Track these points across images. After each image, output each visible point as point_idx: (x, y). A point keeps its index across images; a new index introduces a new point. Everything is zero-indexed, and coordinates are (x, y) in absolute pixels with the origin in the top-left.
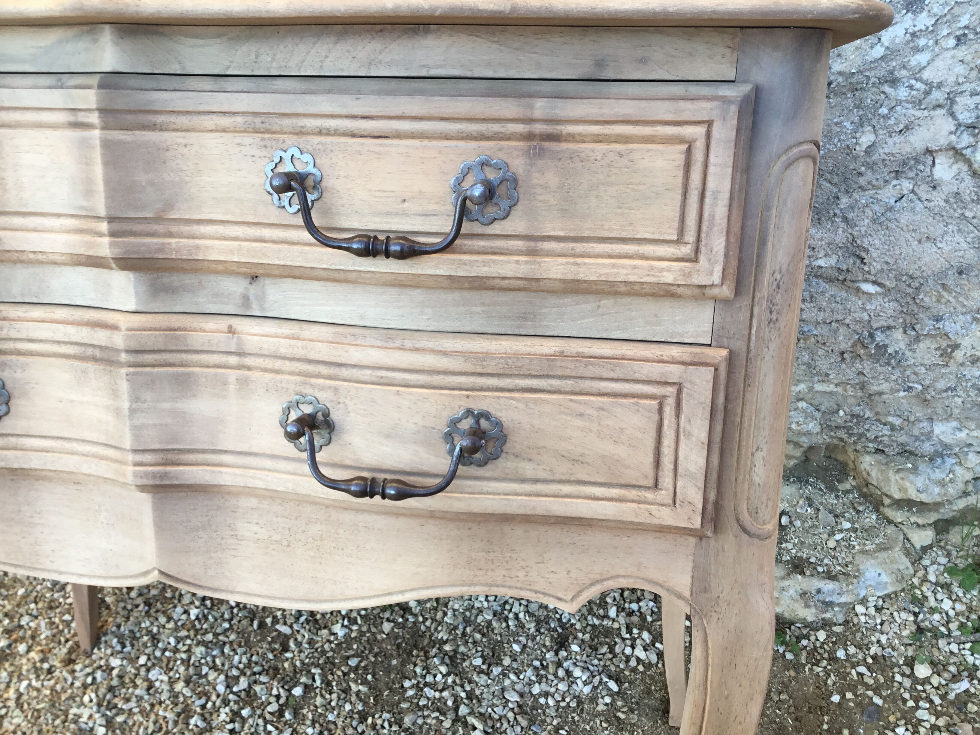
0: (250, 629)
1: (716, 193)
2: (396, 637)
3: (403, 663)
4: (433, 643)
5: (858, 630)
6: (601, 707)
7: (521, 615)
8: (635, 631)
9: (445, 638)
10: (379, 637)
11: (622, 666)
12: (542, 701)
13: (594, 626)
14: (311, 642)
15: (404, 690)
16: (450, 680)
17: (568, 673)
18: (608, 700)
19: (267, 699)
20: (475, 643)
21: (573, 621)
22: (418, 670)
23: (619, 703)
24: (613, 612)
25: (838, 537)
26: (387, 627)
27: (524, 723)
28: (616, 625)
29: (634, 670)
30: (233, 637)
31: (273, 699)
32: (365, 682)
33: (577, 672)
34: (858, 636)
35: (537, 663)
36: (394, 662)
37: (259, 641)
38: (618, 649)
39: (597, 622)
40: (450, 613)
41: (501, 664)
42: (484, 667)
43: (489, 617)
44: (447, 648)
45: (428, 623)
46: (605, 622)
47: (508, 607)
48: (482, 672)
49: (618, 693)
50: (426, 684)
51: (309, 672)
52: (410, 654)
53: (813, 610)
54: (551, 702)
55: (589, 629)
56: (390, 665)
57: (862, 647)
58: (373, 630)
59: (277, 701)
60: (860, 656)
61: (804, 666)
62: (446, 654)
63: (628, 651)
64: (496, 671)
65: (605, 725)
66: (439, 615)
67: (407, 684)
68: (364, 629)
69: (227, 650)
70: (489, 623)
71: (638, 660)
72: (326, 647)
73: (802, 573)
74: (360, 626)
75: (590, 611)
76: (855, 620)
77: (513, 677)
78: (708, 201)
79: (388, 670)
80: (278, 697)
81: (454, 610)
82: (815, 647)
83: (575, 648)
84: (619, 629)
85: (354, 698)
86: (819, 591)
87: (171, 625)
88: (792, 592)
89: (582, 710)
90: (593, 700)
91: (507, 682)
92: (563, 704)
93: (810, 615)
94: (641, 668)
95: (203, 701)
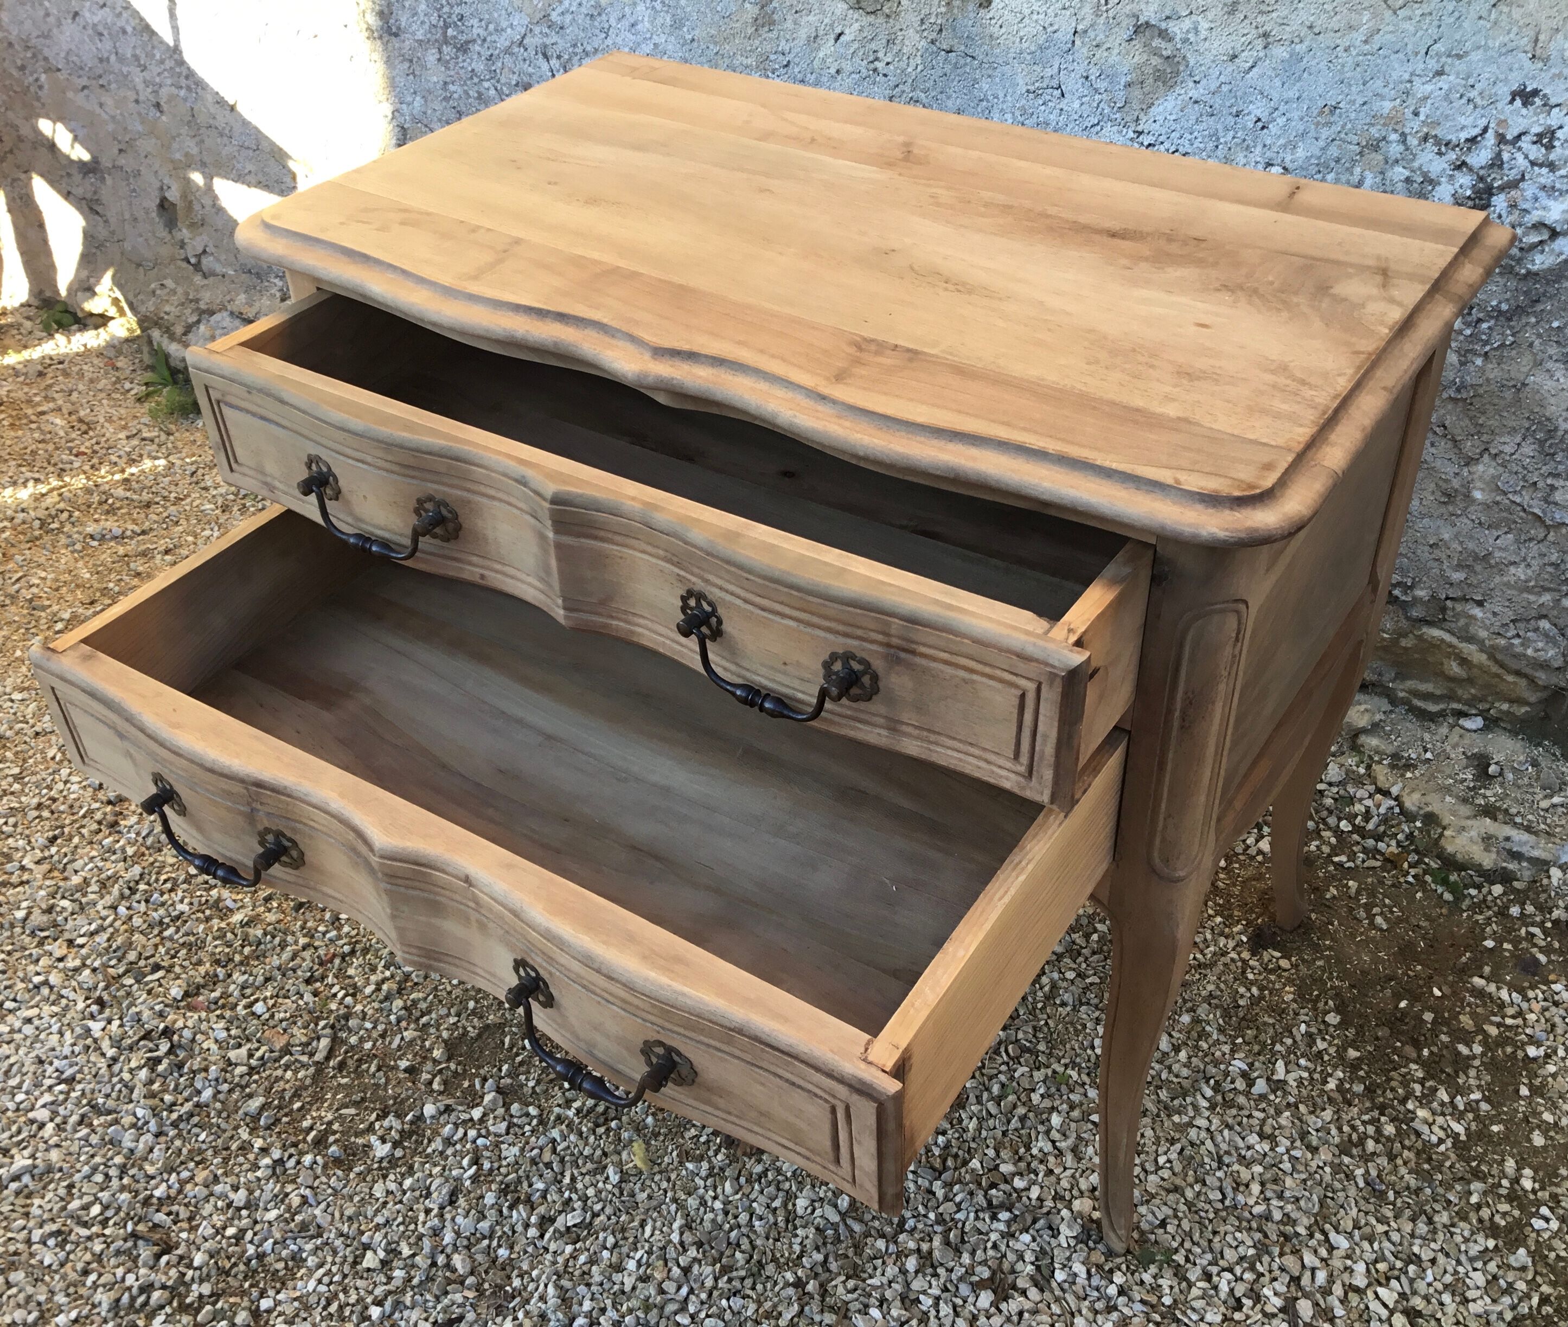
5: (1544, 891)
25: (1556, 800)
34: (1543, 897)
53: (1494, 857)
57: (1544, 909)
60: (1538, 919)
61: (1463, 910)
76: (1545, 881)
82: (1485, 900)
86: (1508, 839)
88: (1473, 833)
93: (1488, 860)
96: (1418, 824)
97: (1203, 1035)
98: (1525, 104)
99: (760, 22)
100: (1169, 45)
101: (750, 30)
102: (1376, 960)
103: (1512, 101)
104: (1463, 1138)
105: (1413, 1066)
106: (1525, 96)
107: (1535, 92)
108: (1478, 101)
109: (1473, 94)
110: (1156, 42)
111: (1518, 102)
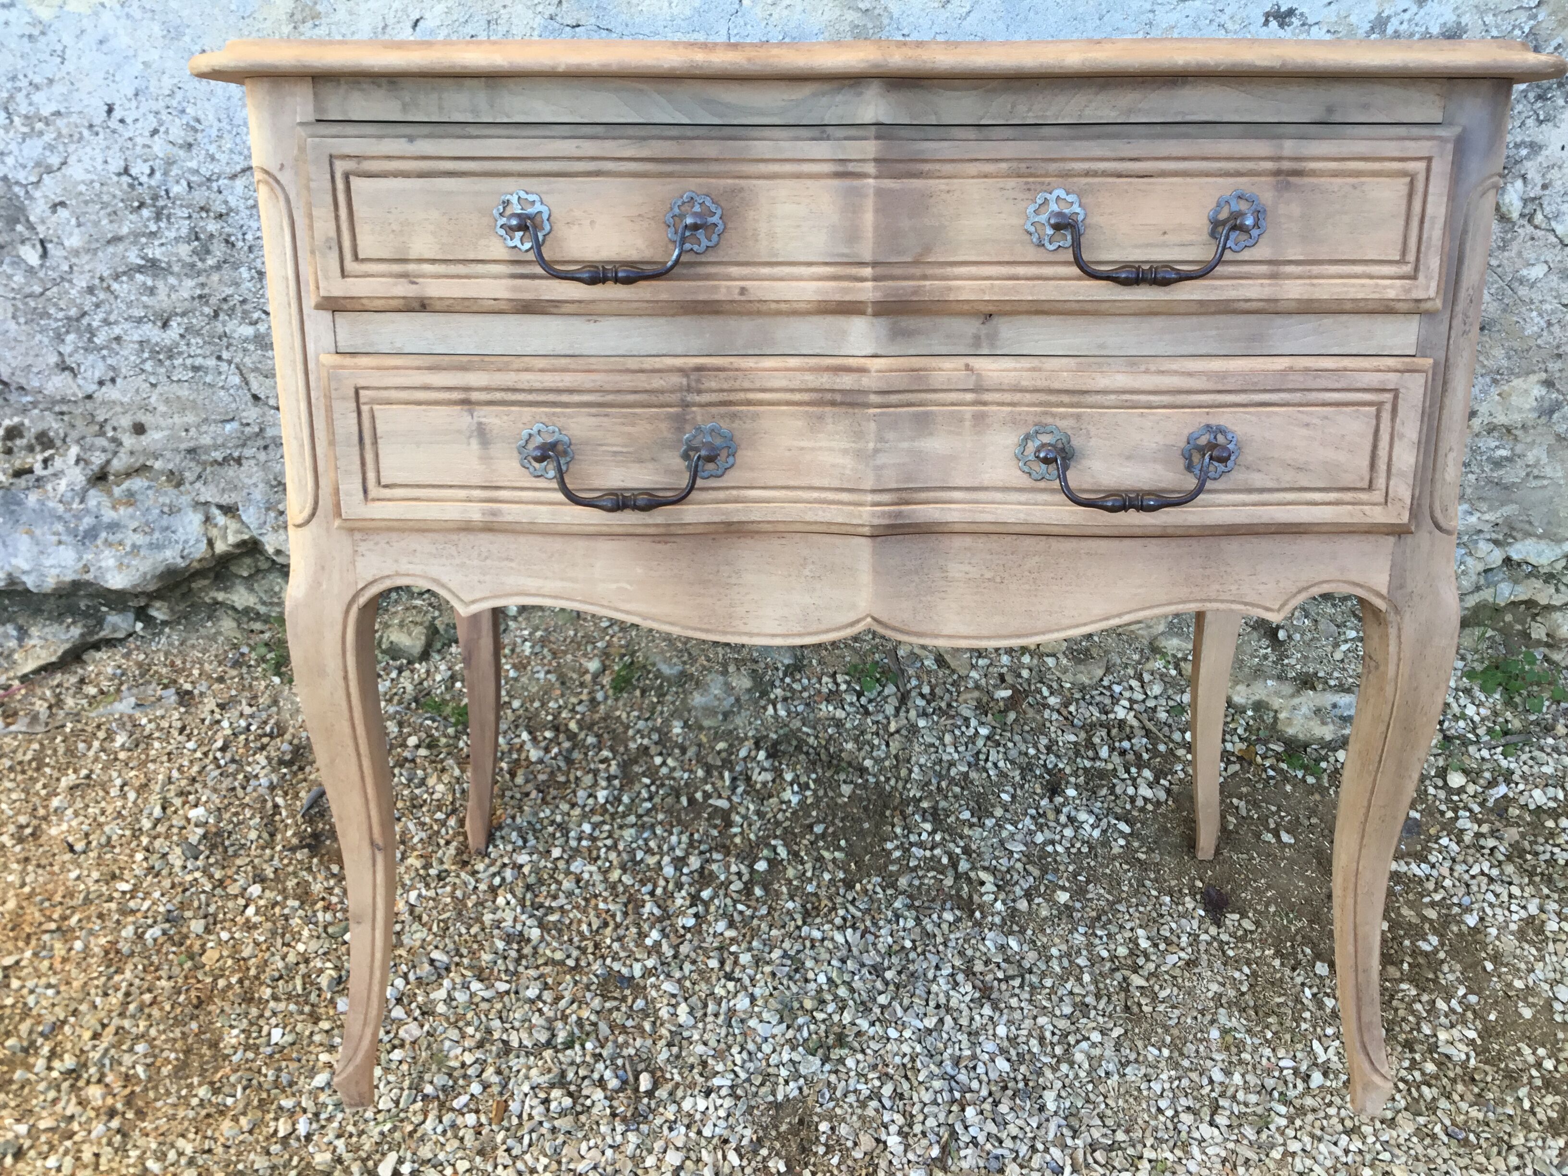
0: (678, 807)
1: (1434, 218)
2: (861, 799)
3: (878, 826)
4: (906, 802)
6: (1116, 850)
7: (1001, 764)
8: (1133, 770)
9: (918, 795)
10: (839, 801)
11: (1128, 806)
12: (1050, 848)
13: (1085, 769)
14: (759, 814)
15: (889, 853)
16: (938, 838)
17: (1071, 819)
18: (1122, 842)
19: (727, 878)
20: (955, 796)
21: (1061, 766)
22: (898, 830)
23: (1136, 844)
24: (1104, 752)
25: (1344, 647)
26: (846, 789)
27: (1036, 873)
28: (1110, 767)
29: (1142, 810)
30: (660, 817)
31: (734, 878)
32: (839, 848)
33: (1082, 816)
35: (1033, 812)
36: (866, 825)
37: (693, 819)
38: (1119, 790)
39: (1088, 764)
40: (916, 769)
41: (992, 815)
42: (975, 820)
43: (964, 769)
44: (925, 805)
45: (892, 782)
46: (1098, 764)
47: (982, 757)
48: (971, 826)
49: (1131, 834)
50: (911, 844)
51: (768, 845)
52: (883, 814)
53: (1331, 727)
54: (1060, 849)
55: (1080, 772)
56: (862, 829)
58: (831, 794)
59: (740, 879)
61: (1328, 789)
62: (925, 811)
63: (1131, 791)
64: (989, 822)
65: (1125, 867)
66: (904, 773)
67: (889, 846)
68: (821, 793)
69: (659, 831)
70: (966, 775)
71: (1145, 799)
72: (780, 816)
73: (1313, 688)
74: (815, 791)
75: (1077, 753)
77: (1010, 827)
78: (1426, 225)
79: (862, 834)
80: (739, 874)
81: (921, 766)
83: (1071, 792)
84: (1115, 770)
85: (831, 866)
86: (1335, 706)
87: (577, 811)
88: (1304, 710)
89: (1096, 855)
90: (1106, 843)
91: (1005, 834)
92: (1074, 850)
93: (1327, 732)
94: (1150, 807)
95: (650, 887)
96: (1250, 713)
97: (1240, 1047)
98: (1281, 25)
99: (298, 17)
101: (287, 29)
102: (1310, 882)
103: (1266, 23)
104: (1479, 1042)
106: (1283, 17)
107: (1291, 12)
108: (1229, 25)
109: (1224, 18)
111: (1274, 24)
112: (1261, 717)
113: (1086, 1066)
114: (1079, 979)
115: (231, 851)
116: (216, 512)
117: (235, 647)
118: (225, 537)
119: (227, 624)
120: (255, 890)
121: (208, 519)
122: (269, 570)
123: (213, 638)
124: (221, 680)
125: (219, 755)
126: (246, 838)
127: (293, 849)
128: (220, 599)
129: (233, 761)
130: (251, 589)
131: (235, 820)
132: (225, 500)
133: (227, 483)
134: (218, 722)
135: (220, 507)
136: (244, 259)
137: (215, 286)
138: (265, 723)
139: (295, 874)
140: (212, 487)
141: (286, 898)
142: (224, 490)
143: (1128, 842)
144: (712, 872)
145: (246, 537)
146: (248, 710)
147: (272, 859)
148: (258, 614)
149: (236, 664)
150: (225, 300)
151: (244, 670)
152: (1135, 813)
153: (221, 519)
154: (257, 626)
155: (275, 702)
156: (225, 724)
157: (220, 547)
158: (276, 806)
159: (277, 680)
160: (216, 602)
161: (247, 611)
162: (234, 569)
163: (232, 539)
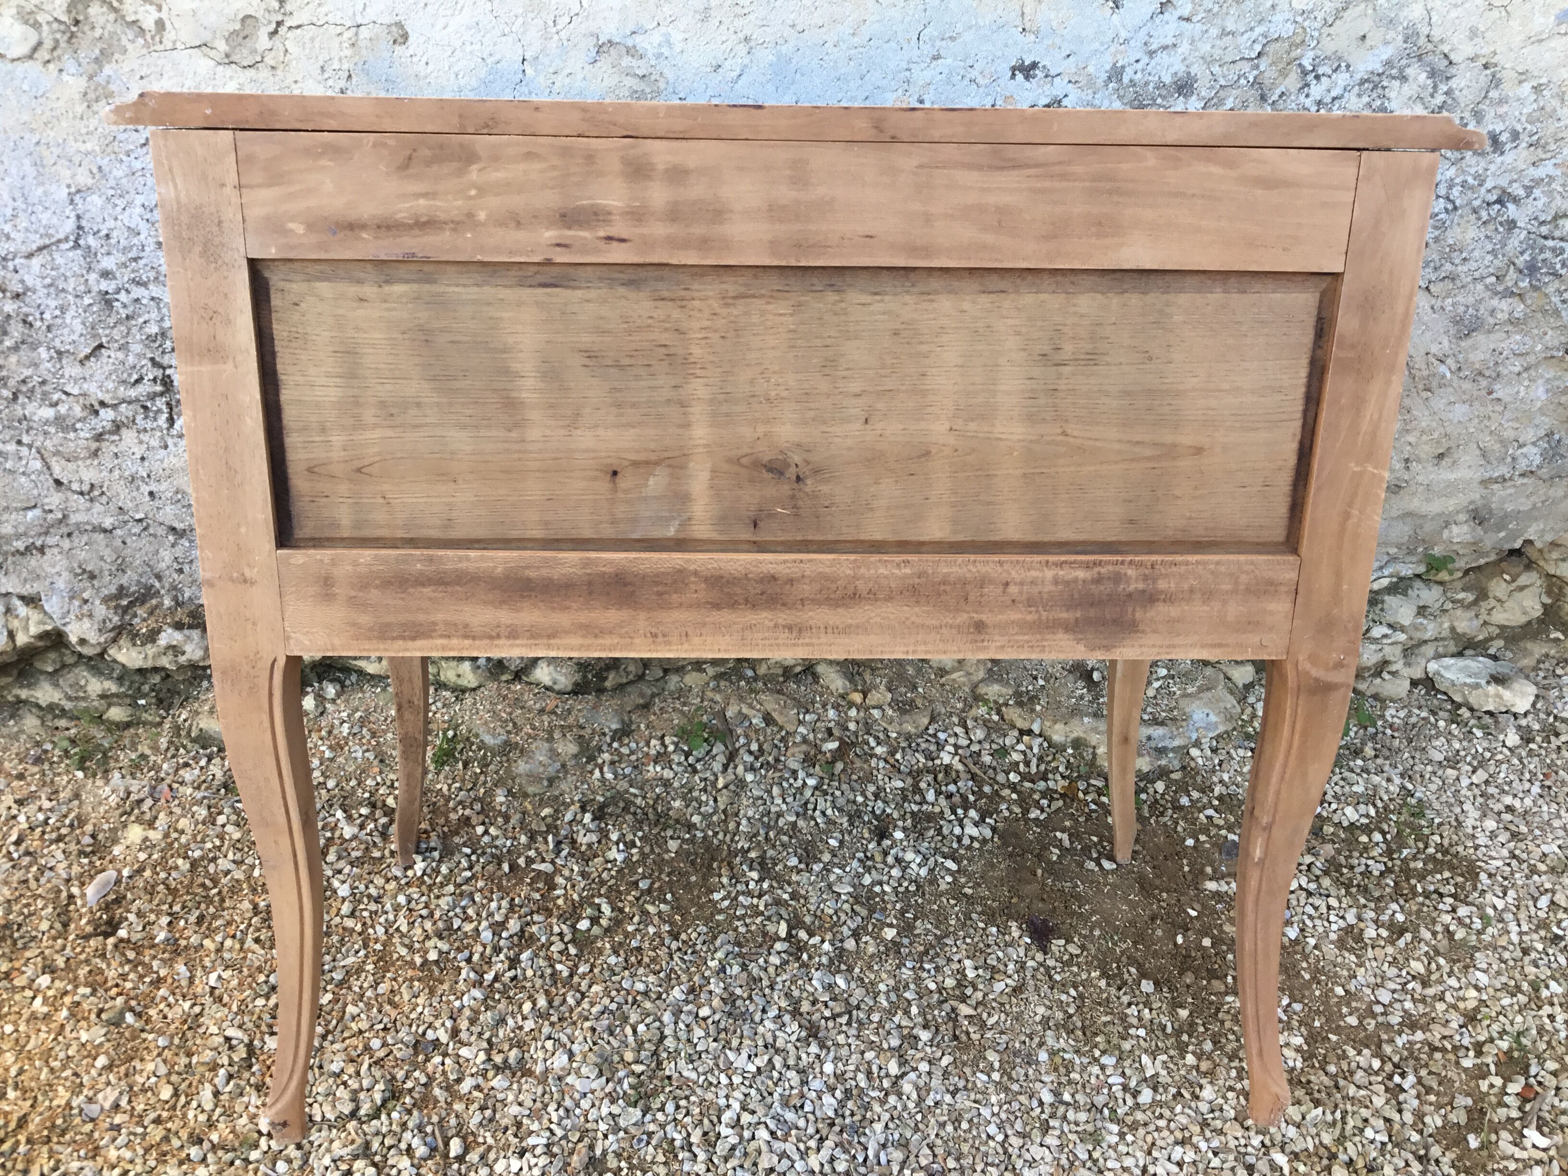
0: (499, 873)
2: (688, 853)
3: (705, 878)
4: (732, 854)
5: (1197, 773)
6: (943, 887)
7: (829, 812)
8: (960, 811)
9: (746, 846)
10: (666, 857)
11: (955, 845)
12: (877, 889)
13: (913, 813)
14: (584, 874)
15: (714, 903)
16: (765, 885)
17: (898, 860)
18: (949, 879)
19: (548, 940)
20: (783, 845)
21: (888, 811)
22: (725, 880)
23: (963, 880)
24: (931, 796)
25: (1156, 685)
26: (673, 845)
27: (864, 913)
28: (937, 809)
29: (969, 848)
30: (480, 884)
31: (554, 938)
32: (665, 901)
33: (909, 856)
34: (1199, 779)
35: (860, 855)
36: (693, 879)
37: (515, 885)
38: (945, 831)
39: (915, 808)
40: (744, 822)
41: (820, 860)
42: (802, 866)
43: (793, 819)
44: (753, 855)
45: (720, 836)
46: (925, 807)
47: (811, 806)
48: (799, 872)
49: (958, 871)
50: (739, 893)
51: (592, 904)
52: (710, 867)
53: (1147, 759)
54: (887, 888)
55: (908, 816)
56: (689, 883)
57: (1206, 789)
58: (657, 850)
59: (562, 940)
60: (1205, 800)
61: (1149, 818)
62: (752, 861)
63: (957, 831)
64: (817, 867)
65: (952, 902)
66: (732, 826)
67: (717, 896)
68: (647, 850)
69: (478, 898)
70: (794, 824)
71: (972, 838)
72: (605, 875)
74: (641, 848)
75: (905, 799)
76: (1193, 764)
77: (837, 871)
79: (688, 887)
80: (561, 934)
81: (749, 819)
82: (1156, 801)
83: (899, 835)
84: (942, 812)
85: (656, 920)
86: (1149, 738)
87: (393, 885)
89: (924, 894)
90: (933, 881)
91: (832, 878)
92: (901, 889)
93: (1144, 764)
94: (976, 845)
95: (466, 953)
96: (1070, 751)
97: (1069, 1067)
98: (1027, 78)
99: (91, 96)
100: (641, 62)
101: (80, 108)
102: (1133, 905)
103: (1013, 76)
104: (1305, 1047)
105: (1229, 999)
106: (1027, 70)
107: (1034, 65)
108: (980, 80)
109: (974, 73)
110: (627, 61)
111: (1020, 76)
112: (1081, 755)
113: (914, 1096)
114: (907, 1012)
115: (20, 944)
116: (18, 603)
117: (38, 744)
118: (26, 628)
119: (31, 722)
120: (44, 980)
121: (8, 610)
122: (75, 665)
123: (15, 737)
124: (21, 777)
125: (12, 848)
126: (36, 929)
127: (87, 937)
128: (23, 697)
129: (27, 853)
130: (56, 685)
131: (26, 911)
132: (27, 590)
133: (30, 572)
134: (14, 817)
135: (22, 598)
136: (43, 339)
137: (13, 367)
138: (65, 816)
139: (87, 961)
140: (13, 577)
141: (76, 987)
142: (25, 580)
143: (955, 879)
144: (532, 935)
145: (49, 628)
146: (47, 804)
147: (64, 948)
148: (63, 710)
149: (38, 761)
150: (24, 382)
151: (46, 766)
152: (962, 852)
153: (22, 610)
154: (63, 723)
155: (77, 796)
156: (22, 818)
157: (22, 639)
158: (71, 897)
159: (80, 774)
160: (19, 701)
161: (51, 707)
162: (38, 665)
163: (34, 630)
